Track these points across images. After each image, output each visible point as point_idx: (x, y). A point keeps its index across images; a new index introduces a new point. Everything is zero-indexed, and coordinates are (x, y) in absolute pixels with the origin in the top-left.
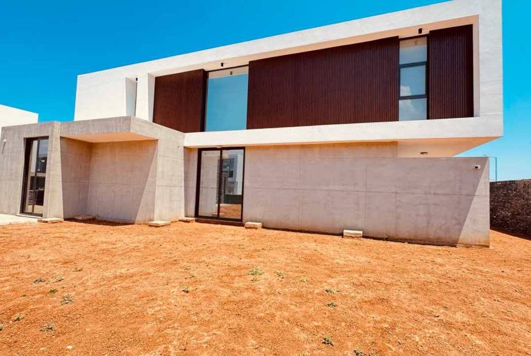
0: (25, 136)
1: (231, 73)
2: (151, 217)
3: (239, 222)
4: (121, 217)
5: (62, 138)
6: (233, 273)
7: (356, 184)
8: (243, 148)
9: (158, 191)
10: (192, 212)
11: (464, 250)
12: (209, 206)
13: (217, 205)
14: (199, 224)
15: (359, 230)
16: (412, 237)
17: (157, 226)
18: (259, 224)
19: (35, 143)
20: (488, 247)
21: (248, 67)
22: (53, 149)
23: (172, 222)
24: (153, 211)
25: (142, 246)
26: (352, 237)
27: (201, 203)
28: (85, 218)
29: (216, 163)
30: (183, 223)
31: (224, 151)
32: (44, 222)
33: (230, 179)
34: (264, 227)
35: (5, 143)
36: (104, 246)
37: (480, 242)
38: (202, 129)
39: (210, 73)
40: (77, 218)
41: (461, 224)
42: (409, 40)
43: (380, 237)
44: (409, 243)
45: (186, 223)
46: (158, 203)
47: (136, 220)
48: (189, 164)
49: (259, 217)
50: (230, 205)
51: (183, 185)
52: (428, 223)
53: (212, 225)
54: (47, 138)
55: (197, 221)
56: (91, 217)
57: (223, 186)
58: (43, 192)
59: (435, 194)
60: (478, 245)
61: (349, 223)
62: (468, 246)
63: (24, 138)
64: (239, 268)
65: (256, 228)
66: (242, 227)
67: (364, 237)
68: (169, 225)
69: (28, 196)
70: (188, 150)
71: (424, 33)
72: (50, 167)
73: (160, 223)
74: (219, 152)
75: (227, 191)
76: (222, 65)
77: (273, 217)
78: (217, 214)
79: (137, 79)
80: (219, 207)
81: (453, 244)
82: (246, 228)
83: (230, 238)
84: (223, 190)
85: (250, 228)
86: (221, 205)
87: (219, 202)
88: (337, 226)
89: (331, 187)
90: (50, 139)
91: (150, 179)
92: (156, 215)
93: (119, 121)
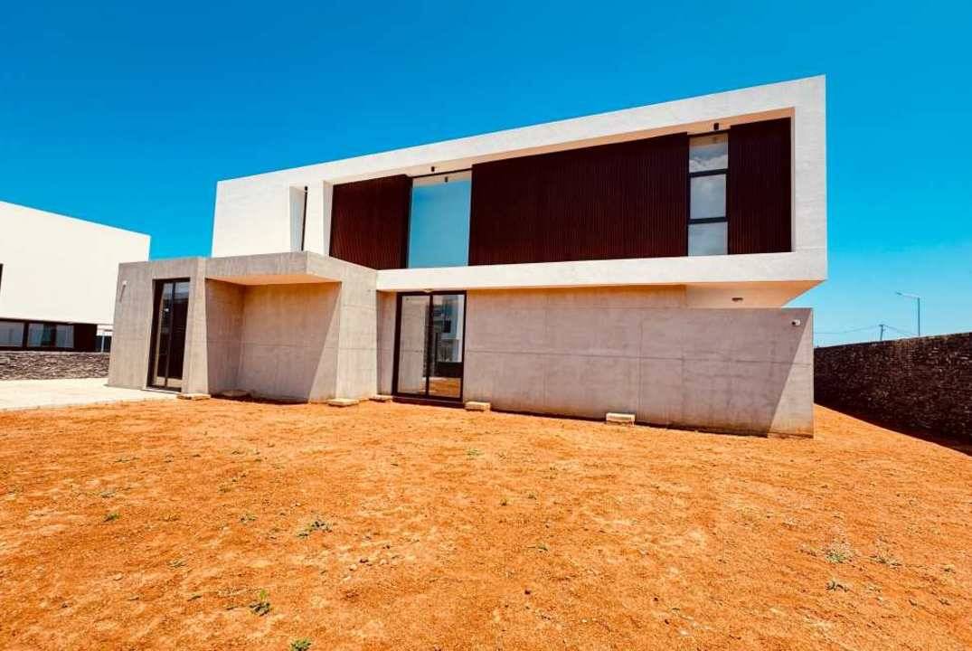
0: (155, 278)
1: (446, 179)
2: (332, 392)
3: (457, 402)
5: (207, 280)
6: (446, 453)
7: (625, 346)
8: (463, 292)
9: (341, 355)
10: (388, 387)
11: (776, 441)
12: (414, 379)
13: (425, 379)
14: (398, 405)
15: (630, 413)
16: (706, 424)
17: (340, 406)
18: (486, 405)
19: (168, 287)
20: (811, 437)
21: (470, 172)
23: (360, 401)
24: (335, 384)
25: (330, 427)
26: (619, 424)
27: (401, 374)
28: (236, 395)
29: (423, 313)
30: (376, 403)
31: (436, 296)
32: (187, 398)
33: (445, 336)
34: (493, 409)
35: (124, 286)
36: (284, 426)
37: (799, 430)
38: (404, 265)
39: (415, 181)
40: (226, 395)
41: (774, 404)
42: (702, 138)
43: (660, 423)
44: (700, 431)
45: (380, 404)
46: (341, 374)
47: (310, 397)
48: (383, 317)
49: (487, 394)
50: (444, 379)
51: (375, 347)
52: (728, 403)
53: (418, 406)
54: (187, 280)
55: (395, 400)
57: (433, 347)
59: (738, 361)
60: (799, 435)
61: (615, 403)
62: (783, 436)
63: (154, 280)
64: (454, 449)
65: (482, 411)
66: (462, 410)
67: (637, 423)
68: (357, 404)
70: (382, 295)
71: (721, 128)
72: (192, 322)
73: (345, 401)
74: (428, 297)
75: (439, 355)
76: (433, 169)
77: (507, 395)
78: (424, 391)
79: (306, 188)
80: (428, 382)
81: (763, 433)
82: (468, 410)
83: (444, 421)
84: (433, 355)
85: (473, 410)
86: (431, 379)
87: (427, 375)
88: (599, 407)
89: (591, 351)
90: (192, 282)
91: (329, 338)
92: (339, 391)
93: (291, 257)
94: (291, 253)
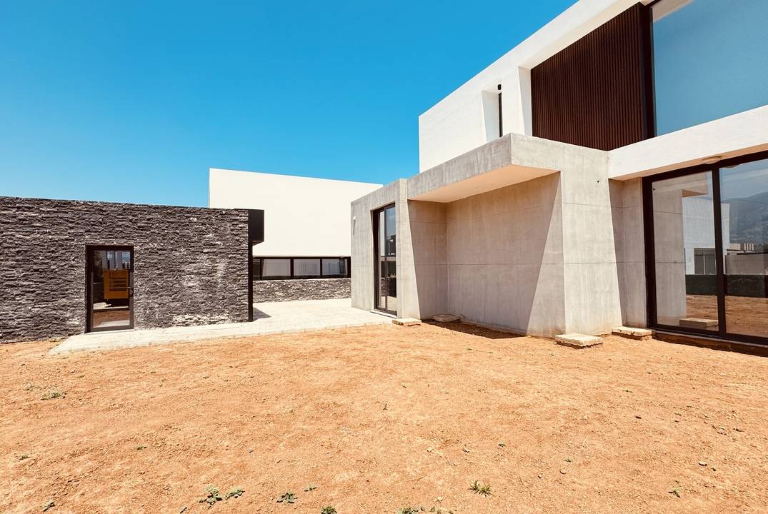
0: (371, 209)
2: (560, 326)
4: (501, 321)
5: (409, 201)
9: (567, 274)
14: (663, 344)
17: (576, 346)
19: (382, 214)
22: (401, 219)
24: (563, 314)
28: (447, 320)
31: (723, 171)
32: (400, 324)
35: (355, 220)
38: (650, 133)
40: (437, 319)
45: (633, 341)
46: (570, 300)
47: (529, 328)
51: (613, 258)
54: (393, 205)
56: (455, 319)
58: (395, 279)
63: (371, 211)
68: (601, 344)
69: (380, 286)
74: (712, 174)
79: (499, 87)
90: (396, 206)
91: (548, 251)
92: (569, 324)
93: (490, 149)
94: (490, 144)
